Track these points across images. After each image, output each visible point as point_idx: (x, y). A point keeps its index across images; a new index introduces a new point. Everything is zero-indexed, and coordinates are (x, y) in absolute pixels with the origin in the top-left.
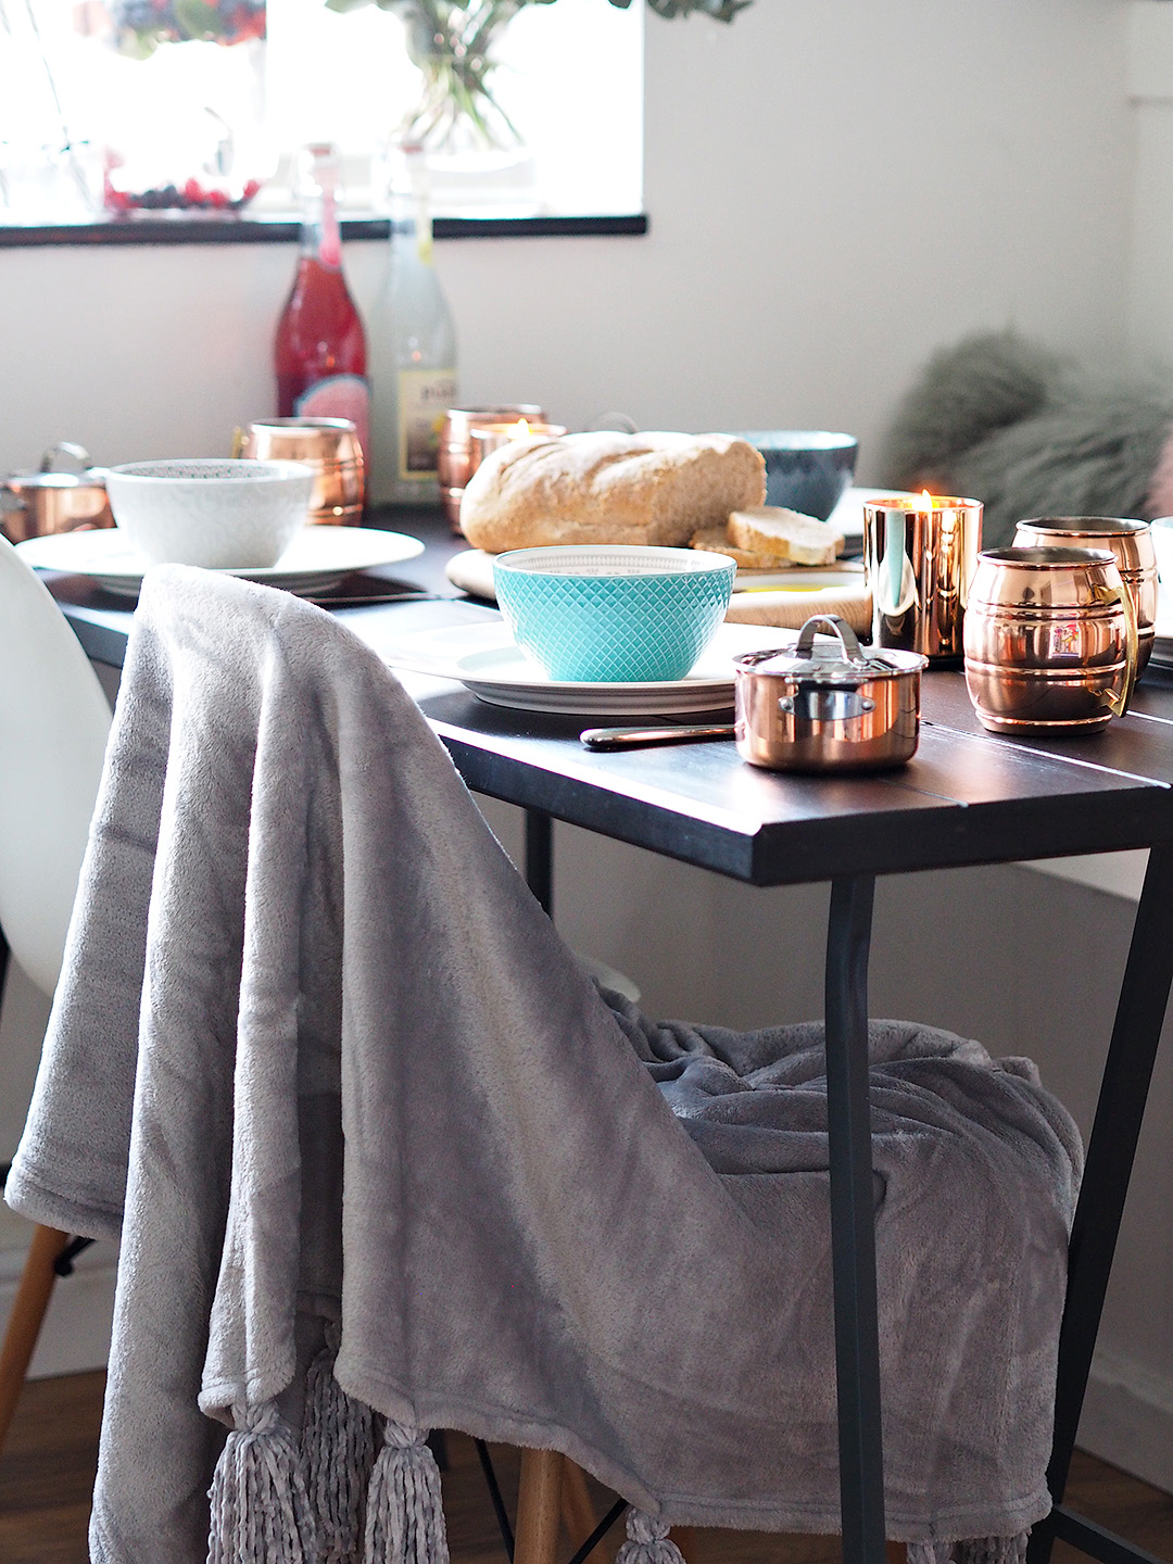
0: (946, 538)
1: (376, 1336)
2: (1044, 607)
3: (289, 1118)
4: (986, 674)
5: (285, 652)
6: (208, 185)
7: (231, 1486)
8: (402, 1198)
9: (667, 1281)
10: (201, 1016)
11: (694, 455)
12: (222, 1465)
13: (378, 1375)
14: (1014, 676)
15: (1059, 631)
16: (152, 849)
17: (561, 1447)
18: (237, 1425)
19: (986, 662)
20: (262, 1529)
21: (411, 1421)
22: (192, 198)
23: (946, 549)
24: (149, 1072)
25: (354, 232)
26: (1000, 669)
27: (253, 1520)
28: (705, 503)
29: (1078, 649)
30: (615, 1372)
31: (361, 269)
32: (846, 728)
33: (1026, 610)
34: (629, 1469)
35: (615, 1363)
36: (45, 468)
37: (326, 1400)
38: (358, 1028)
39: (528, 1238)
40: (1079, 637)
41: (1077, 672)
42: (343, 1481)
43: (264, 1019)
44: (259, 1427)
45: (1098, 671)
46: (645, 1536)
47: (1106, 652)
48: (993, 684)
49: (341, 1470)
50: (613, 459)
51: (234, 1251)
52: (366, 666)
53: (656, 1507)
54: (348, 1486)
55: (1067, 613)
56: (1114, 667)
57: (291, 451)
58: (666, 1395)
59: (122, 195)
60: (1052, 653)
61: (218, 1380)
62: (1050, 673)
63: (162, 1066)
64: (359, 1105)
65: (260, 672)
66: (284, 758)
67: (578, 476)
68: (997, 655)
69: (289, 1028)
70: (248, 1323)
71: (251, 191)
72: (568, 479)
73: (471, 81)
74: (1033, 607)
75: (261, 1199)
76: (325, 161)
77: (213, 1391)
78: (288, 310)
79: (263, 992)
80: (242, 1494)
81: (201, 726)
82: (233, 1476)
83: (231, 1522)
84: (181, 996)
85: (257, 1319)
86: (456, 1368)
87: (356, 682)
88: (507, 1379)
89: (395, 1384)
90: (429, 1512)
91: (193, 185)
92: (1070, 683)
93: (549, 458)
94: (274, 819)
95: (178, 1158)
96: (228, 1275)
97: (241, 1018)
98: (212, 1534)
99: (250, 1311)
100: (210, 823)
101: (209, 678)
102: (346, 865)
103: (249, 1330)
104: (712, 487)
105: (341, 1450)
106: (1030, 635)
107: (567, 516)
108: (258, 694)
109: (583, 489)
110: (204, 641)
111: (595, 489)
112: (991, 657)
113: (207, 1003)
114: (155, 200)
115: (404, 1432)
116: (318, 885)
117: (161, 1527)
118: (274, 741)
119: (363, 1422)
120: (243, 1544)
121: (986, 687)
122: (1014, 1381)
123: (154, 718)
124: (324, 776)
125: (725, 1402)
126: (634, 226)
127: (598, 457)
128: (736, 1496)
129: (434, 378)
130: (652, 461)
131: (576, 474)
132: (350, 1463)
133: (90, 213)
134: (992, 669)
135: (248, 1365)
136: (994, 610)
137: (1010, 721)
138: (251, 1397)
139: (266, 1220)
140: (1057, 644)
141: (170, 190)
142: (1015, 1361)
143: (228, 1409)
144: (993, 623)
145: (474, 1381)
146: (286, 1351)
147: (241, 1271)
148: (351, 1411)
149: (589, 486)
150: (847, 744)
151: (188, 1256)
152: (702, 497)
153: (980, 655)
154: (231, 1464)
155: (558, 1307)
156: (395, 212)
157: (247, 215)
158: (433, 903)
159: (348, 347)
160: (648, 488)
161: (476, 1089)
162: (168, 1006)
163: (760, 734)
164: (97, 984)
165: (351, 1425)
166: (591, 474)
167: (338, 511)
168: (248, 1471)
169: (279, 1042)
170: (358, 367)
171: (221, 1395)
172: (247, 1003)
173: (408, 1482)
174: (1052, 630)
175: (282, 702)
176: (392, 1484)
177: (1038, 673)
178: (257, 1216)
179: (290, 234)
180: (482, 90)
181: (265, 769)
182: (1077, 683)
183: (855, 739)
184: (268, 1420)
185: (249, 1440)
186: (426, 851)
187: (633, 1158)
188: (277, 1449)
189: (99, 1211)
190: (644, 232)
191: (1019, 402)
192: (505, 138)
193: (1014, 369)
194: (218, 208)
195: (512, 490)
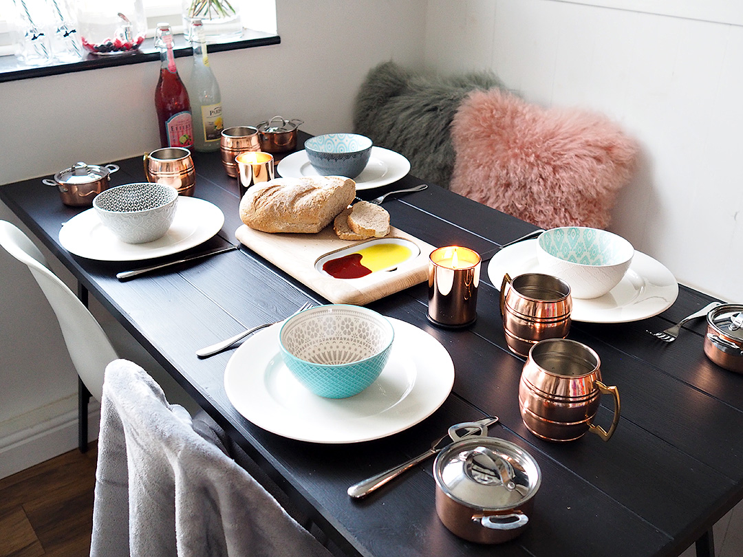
5: (185, 471)
6: (124, 41)
11: (332, 191)
14: (547, 423)
19: (532, 411)
22: (117, 47)
25: (179, 54)
26: (540, 418)
41: (581, 422)
48: (534, 421)
50: (300, 195)
62: (568, 424)
66: (189, 520)
67: (287, 205)
68: (539, 412)
71: (140, 42)
72: (284, 206)
91: (118, 42)
93: (274, 195)
94: (189, 546)
101: (145, 460)
104: (339, 200)
107: (284, 220)
109: (290, 210)
110: (139, 440)
111: (295, 210)
112: (536, 411)
114: (104, 48)
118: (183, 512)
121: (530, 419)
126: (275, 41)
127: (294, 194)
129: (213, 106)
130: (316, 197)
131: (286, 203)
141: (110, 44)
149: (293, 208)
152: (335, 205)
156: (194, 45)
157: (140, 51)
160: (317, 209)
166: (293, 202)
170: (187, 108)
175: (186, 496)
179: (157, 57)
181: (181, 524)
190: (279, 42)
191: (399, 87)
192: (229, 12)
193: (395, 77)
194: (128, 49)
195: (261, 209)
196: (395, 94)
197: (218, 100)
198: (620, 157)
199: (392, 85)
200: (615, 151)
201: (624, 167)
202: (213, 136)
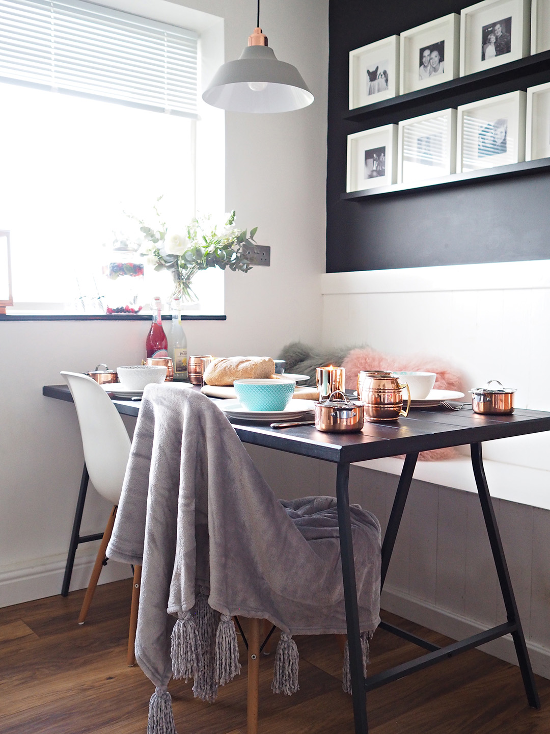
0: (338, 377)
1: (220, 592)
2: (383, 389)
3: (193, 531)
4: (369, 407)
5: (191, 404)
6: (131, 307)
7: (178, 635)
8: (225, 553)
9: (294, 571)
10: (165, 505)
11: (261, 361)
12: (175, 629)
13: (221, 603)
14: (376, 407)
15: (388, 396)
16: (150, 459)
17: (266, 617)
18: (179, 617)
19: (369, 404)
20: (187, 647)
21: (229, 614)
22: (127, 310)
23: (338, 380)
24: (150, 520)
25: (164, 318)
26: (373, 405)
27: (185, 644)
28: (263, 373)
29: (392, 401)
30: (279, 596)
31: (166, 325)
32: (346, 422)
33: (379, 391)
34: (282, 621)
35: (279, 593)
36: (97, 370)
37: (201, 608)
38: (213, 507)
39: (255, 560)
40: (393, 397)
41: (392, 406)
42: (206, 630)
43: (186, 505)
44: (186, 618)
45: (397, 406)
46: (286, 639)
47: (399, 402)
48: (370, 409)
49: (205, 627)
50: (242, 362)
51: (177, 569)
52: (214, 408)
53: (289, 631)
54: (207, 631)
55: (390, 391)
56: (400, 405)
57: (157, 363)
58: (293, 601)
59: (111, 309)
60: (386, 402)
61: (174, 605)
62: (386, 406)
63: (154, 518)
64: (214, 528)
65: (183, 411)
66: (190, 433)
67: (234, 366)
68: (372, 402)
69: (193, 507)
70: (182, 589)
71: (140, 309)
72: (232, 367)
73: (186, 286)
74: (381, 389)
75: (187, 555)
76: (158, 301)
77: (171, 608)
78: (149, 334)
79: (186, 497)
80: (182, 637)
81: (165, 426)
82: (179, 632)
83: (178, 646)
84: (160, 499)
85: (185, 588)
86: (239, 598)
87: (211, 412)
88: (252, 600)
89: (225, 604)
90: (234, 639)
91: (127, 306)
92: (391, 409)
93: (225, 363)
94: (188, 450)
95: (158, 543)
96: (176, 576)
97: (179, 505)
98: (172, 648)
99: (183, 586)
100: (167, 451)
101: (168, 413)
102: (209, 462)
103: (182, 591)
104: (265, 369)
105: (205, 621)
106: (380, 396)
107: (232, 376)
108: (182, 416)
109: (236, 369)
110: (166, 403)
111: (239, 369)
112: (370, 403)
113: (167, 501)
114: (118, 310)
115: (226, 616)
116: (199, 468)
117: (153, 644)
118: (188, 429)
119: (211, 613)
120: (182, 651)
121: (369, 409)
122: (374, 589)
123: (149, 424)
124: (201, 438)
125: (308, 602)
126: (223, 318)
127: (238, 362)
128: (309, 626)
129: (182, 350)
130: (252, 363)
131: (234, 365)
132: (208, 625)
133: (104, 312)
134: (370, 405)
135: (182, 601)
136: (371, 390)
137: (375, 419)
138: (183, 610)
139: (188, 561)
140: (388, 400)
141: (122, 308)
142: (374, 584)
143: (177, 613)
144: (371, 393)
145: (244, 601)
146: (193, 596)
147: (180, 575)
148: (208, 610)
149: (237, 369)
150: (347, 425)
151: (161, 570)
152: (263, 371)
153: (367, 402)
154: (178, 629)
155: (263, 579)
156: (173, 313)
157: (139, 314)
158: (231, 471)
159: (164, 343)
160: (252, 369)
161: (242, 522)
162: (156, 502)
163: (323, 423)
164: (134, 496)
165: (208, 614)
166: (237, 366)
167: (168, 378)
168: (183, 631)
169: (191, 511)
170: (166, 348)
171: (175, 609)
172: (181, 501)
173: (228, 632)
174: (386, 395)
175: (190, 419)
176: (224, 632)
177: (382, 406)
178: (185, 560)
179: (150, 318)
180: (189, 288)
181: (185, 437)
182: (392, 409)
183: (349, 424)
184: (188, 615)
185: (183, 622)
186: (229, 458)
187: (286, 538)
188: (191, 624)
189: (134, 557)
190: (225, 319)
191: (304, 357)
192: (195, 299)
193: (302, 350)
194: (132, 312)
195: (218, 370)
196: (302, 361)
197: (185, 347)
198: (451, 379)
199: (299, 354)
200: (447, 376)
201: (453, 386)
202: (180, 369)
